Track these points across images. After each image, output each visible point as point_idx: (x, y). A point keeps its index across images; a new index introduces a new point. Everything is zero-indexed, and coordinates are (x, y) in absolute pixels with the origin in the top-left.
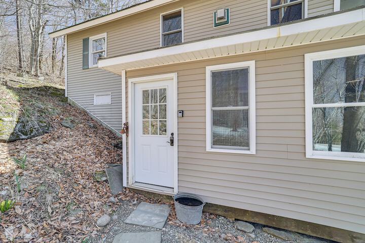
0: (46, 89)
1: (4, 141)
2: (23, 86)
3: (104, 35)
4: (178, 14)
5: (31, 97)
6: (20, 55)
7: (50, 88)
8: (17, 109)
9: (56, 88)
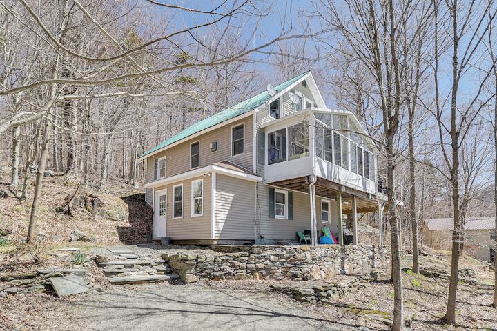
3: (165, 157)
4: (198, 143)
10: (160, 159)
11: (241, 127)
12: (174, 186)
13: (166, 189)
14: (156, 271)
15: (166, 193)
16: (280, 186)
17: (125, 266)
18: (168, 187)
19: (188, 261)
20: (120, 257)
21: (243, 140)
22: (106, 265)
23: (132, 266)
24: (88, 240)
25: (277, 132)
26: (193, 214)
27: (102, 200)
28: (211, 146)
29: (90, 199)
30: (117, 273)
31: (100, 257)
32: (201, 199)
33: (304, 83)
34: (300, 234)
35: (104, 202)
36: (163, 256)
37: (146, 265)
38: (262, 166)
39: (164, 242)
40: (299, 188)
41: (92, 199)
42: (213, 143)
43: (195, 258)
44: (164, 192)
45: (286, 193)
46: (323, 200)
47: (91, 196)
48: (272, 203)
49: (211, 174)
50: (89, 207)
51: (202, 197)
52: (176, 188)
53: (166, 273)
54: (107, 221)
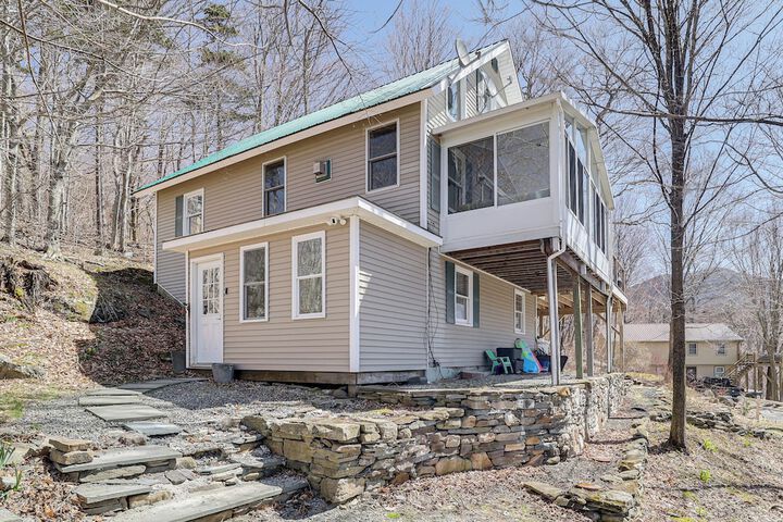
0: (131, 272)
1: (86, 322)
2: (102, 270)
3: (200, 192)
4: (281, 164)
5: (110, 282)
6: (98, 215)
7: (137, 270)
8: (96, 293)
9: (146, 271)
10: (188, 196)
11: (392, 129)
12: (243, 249)
13: (221, 255)
14: (240, 471)
15: (220, 264)
16: (463, 260)
17: (150, 467)
18: (227, 249)
19: (338, 443)
20: (129, 436)
21: (395, 156)
22: (85, 473)
23: (168, 464)
24: (19, 375)
25: (459, 147)
26: (295, 314)
27: (53, 276)
28: (317, 167)
29: (21, 271)
30: (129, 498)
31: (62, 449)
32: (319, 279)
33: (494, 63)
34: (492, 356)
35: (60, 280)
36: (249, 424)
37: (208, 453)
38: (436, 215)
39: (219, 375)
40: (489, 266)
41: (27, 271)
42: (321, 163)
43: (356, 434)
44: (216, 262)
45: (470, 274)
46: (517, 292)
47: (25, 265)
48: (449, 292)
49: (348, 220)
50: (20, 291)
51: (323, 275)
52: (247, 254)
53: (266, 475)
54: (69, 325)
